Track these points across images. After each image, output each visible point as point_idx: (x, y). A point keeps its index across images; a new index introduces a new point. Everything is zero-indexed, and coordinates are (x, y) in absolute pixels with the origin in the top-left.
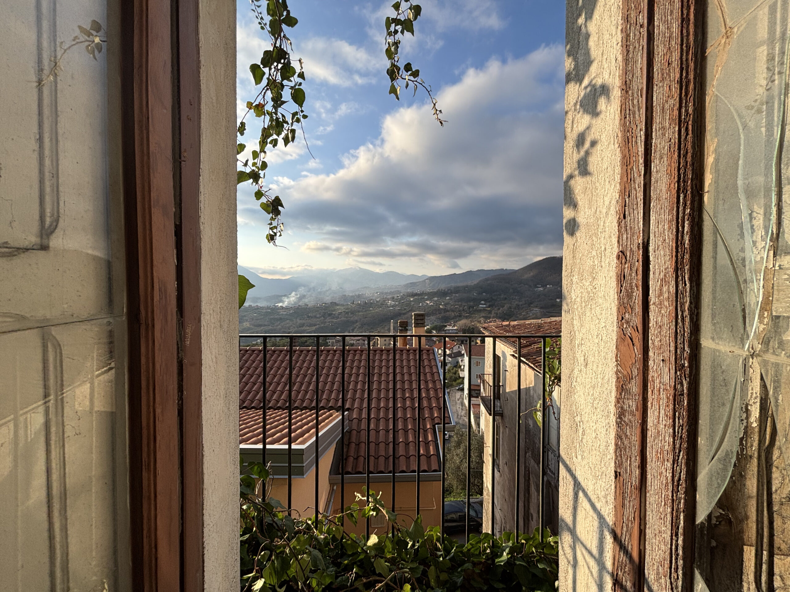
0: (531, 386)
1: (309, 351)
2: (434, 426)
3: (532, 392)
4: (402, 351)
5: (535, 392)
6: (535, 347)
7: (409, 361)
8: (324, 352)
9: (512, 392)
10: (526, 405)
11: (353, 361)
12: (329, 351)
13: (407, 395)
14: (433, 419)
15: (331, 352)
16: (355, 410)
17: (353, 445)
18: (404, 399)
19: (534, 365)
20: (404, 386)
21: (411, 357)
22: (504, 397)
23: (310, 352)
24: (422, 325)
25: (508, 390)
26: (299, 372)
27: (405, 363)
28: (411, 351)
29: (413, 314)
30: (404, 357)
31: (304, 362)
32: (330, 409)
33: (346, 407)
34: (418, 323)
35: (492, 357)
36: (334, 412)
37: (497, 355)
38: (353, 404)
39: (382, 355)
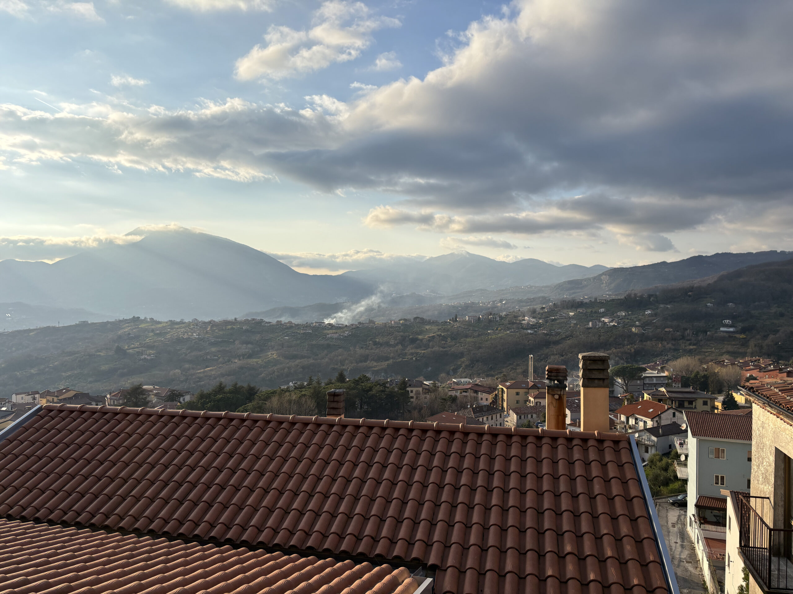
1: (357, 427)
4: (554, 439)
7: (571, 464)
8: (387, 431)
11: (446, 456)
12: (397, 429)
13: (568, 548)
15: (401, 432)
16: (449, 570)
18: (561, 557)
20: (559, 525)
21: (576, 456)
23: (361, 430)
24: (601, 382)
26: (337, 471)
27: (561, 468)
28: (575, 443)
29: (580, 356)
30: (561, 453)
31: (348, 449)
32: (395, 563)
33: (430, 563)
34: (593, 377)
35: (772, 458)
36: (401, 573)
37: (785, 455)
38: (444, 557)
39: (509, 446)
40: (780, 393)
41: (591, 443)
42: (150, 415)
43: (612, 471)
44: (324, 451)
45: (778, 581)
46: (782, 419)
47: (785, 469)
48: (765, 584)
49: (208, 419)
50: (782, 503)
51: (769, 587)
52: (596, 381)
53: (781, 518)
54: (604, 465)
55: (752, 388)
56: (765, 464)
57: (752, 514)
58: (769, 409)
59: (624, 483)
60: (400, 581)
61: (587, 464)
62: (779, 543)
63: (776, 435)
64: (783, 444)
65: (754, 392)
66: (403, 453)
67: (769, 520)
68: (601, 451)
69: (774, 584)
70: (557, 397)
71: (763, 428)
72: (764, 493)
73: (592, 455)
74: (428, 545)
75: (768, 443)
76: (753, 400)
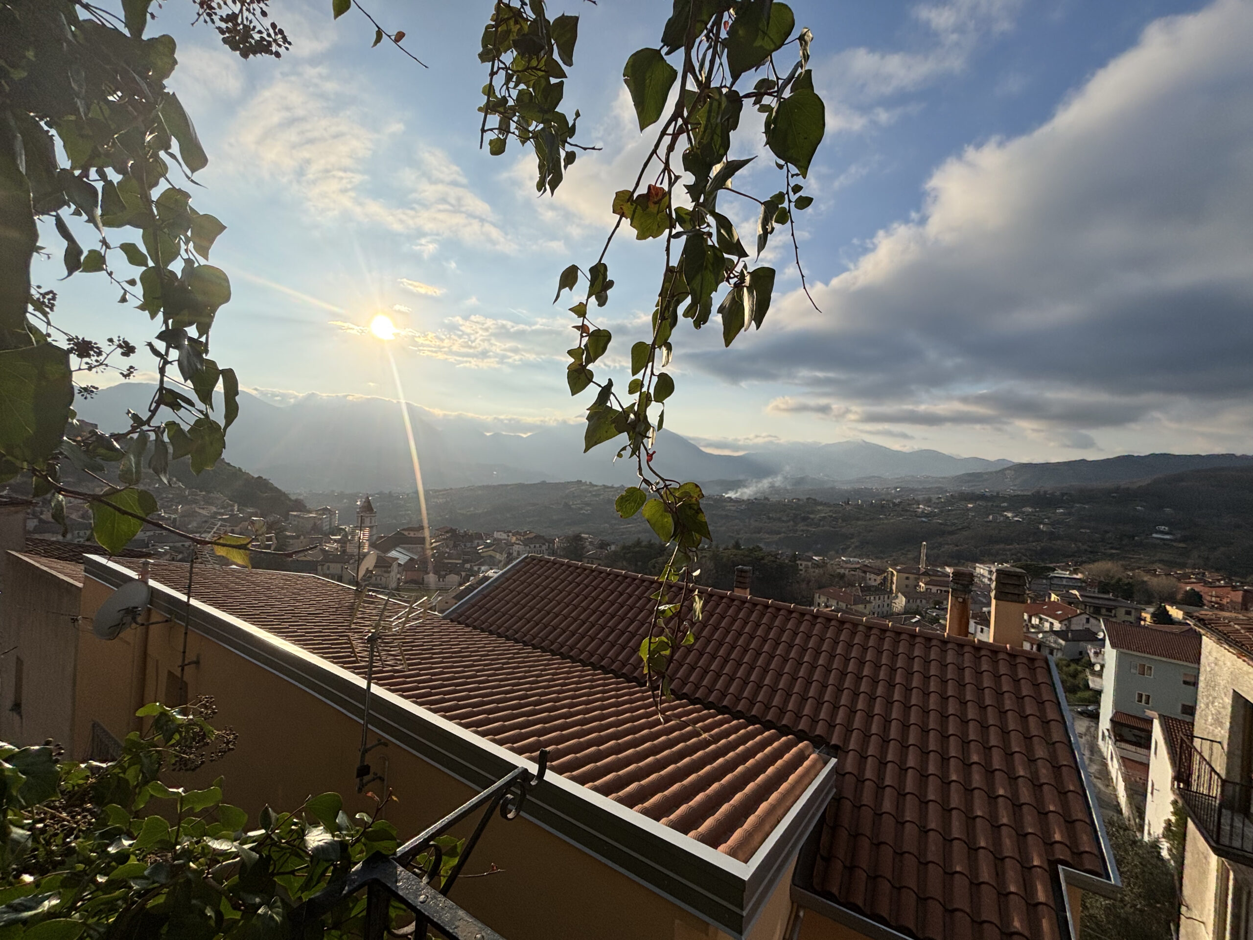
1: (767, 606)
2: (1053, 864)
4: (961, 646)
7: (978, 674)
8: (794, 615)
11: (850, 646)
12: (803, 614)
13: (975, 758)
14: (1050, 844)
15: (807, 617)
16: (852, 753)
17: (843, 835)
18: (967, 765)
20: (965, 732)
21: (985, 667)
23: (769, 610)
24: (1015, 597)
26: (749, 643)
27: (968, 676)
28: (983, 652)
29: (994, 569)
30: (968, 661)
31: (758, 626)
32: (801, 736)
33: (833, 742)
34: (1007, 591)
35: (1228, 701)
36: (807, 747)
37: (1247, 701)
38: (846, 739)
39: (912, 645)
40: (1242, 631)
41: (1001, 656)
42: (601, 573)
43: (1026, 689)
44: (737, 623)
45: (1231, 839)
46: (1244, 661)
47: (1243, 713)
48: (1212, 837)
49: (644, 581)
50: (1238, 752)
52: (1010, 596)
53: (1238, 769)
54: (1017, 681)
55: (1203, 620)
56: (1216, 704)
57: (1197, 758)
58: (1225, 646)
59: (1041, 703)
60: (807, 753)
61: (997, 677)
62: (1234, 797)
63: (1235, 676)
64: (1245, 689)
65: (1205, 625)
66: (809, 637)
67: (1220, 766)
68: (1014, 667)
69: (1225, 840)
70: (961, 600)
71: (1216, 665)
72: (1214, 736)
73: (1003, 669)
74: (831, 726)
75: (1222, 683)
76: (1202, 632)
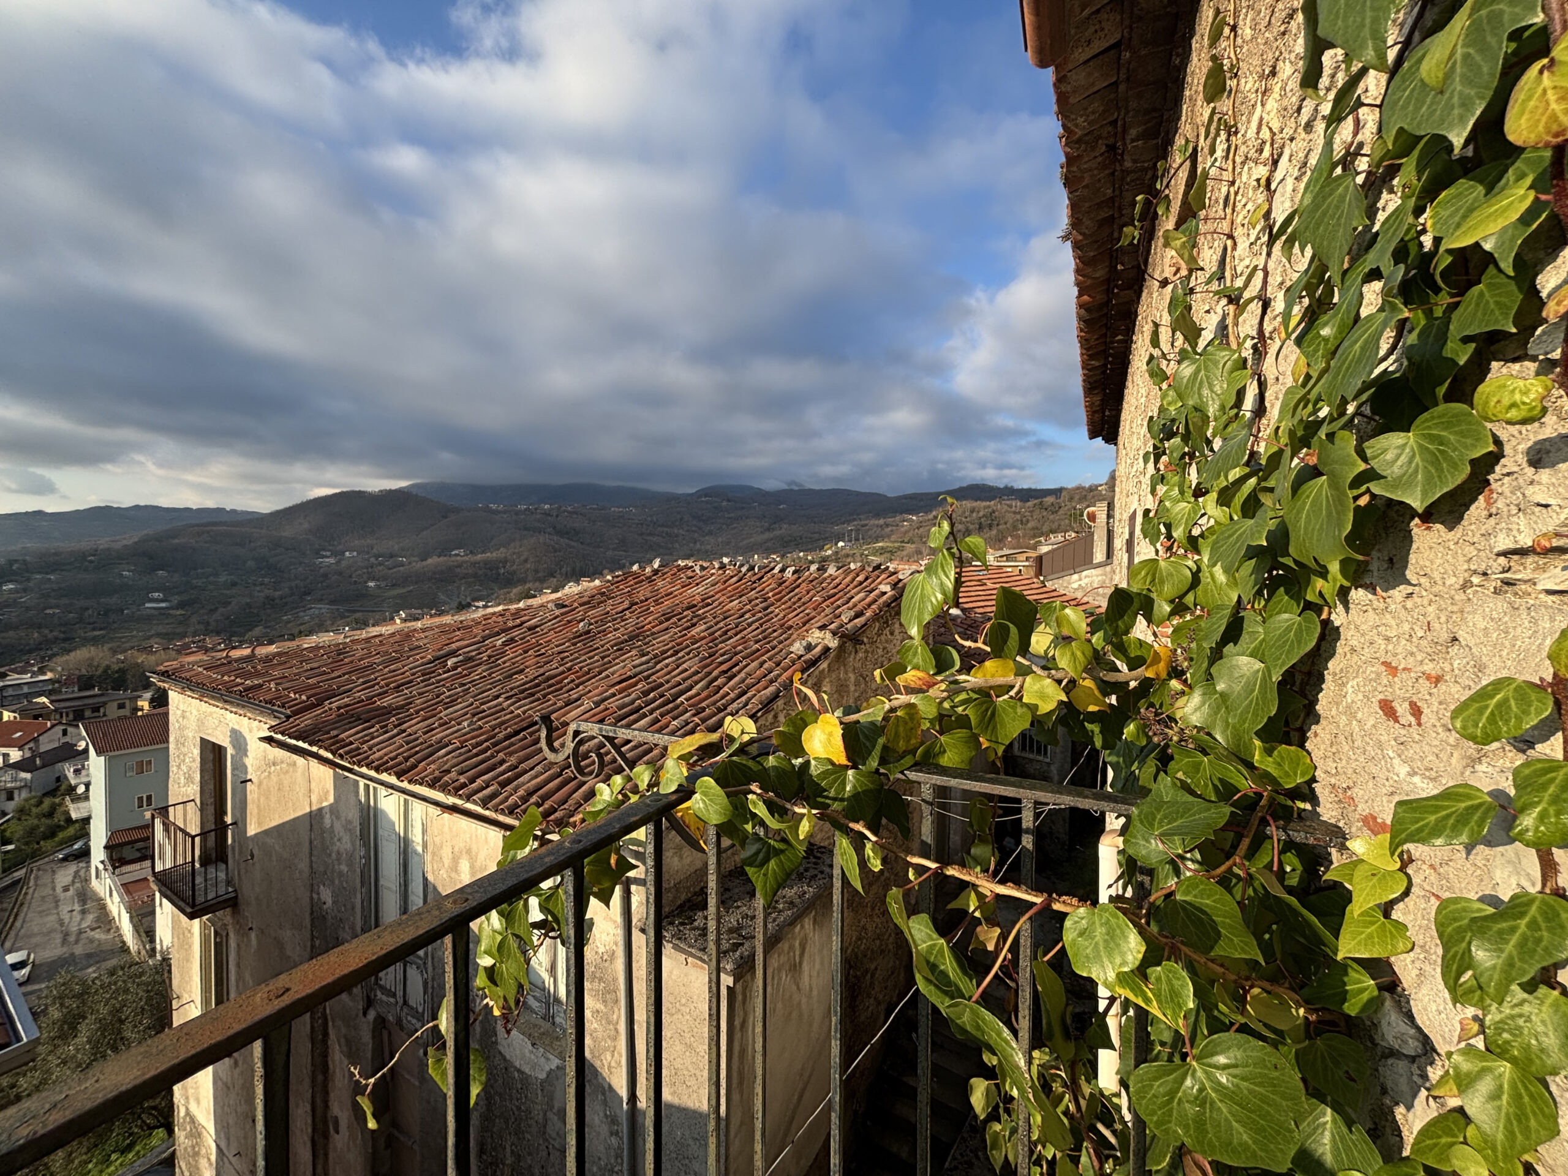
0: (325, 804)
3: (327, 821)
5: (338, 818)
6: (334, 706)
9: (266, 832)
10: (311, 854)
19: (334, 754)
22: (241, 852)
25: (252, 830)
35: (196, 752)
37: (214, 744)
40: (203, 672)
45: (205, 894)
46: (206, 702)
47: (214, 760)
48: (188, 904)
50: (209, 800)
51: (193, 906)
53: (212, 818)
55: (167, 672)
56: (187, 760)
58: (189, 693)
63: (201, 722)
64: (210, 731)
65: (169, 676)
67: (194, 827)
69: (200, 899)
71: (184, 718)
72: (188, 796)
75: (190, 735)
76: (167, 686)
